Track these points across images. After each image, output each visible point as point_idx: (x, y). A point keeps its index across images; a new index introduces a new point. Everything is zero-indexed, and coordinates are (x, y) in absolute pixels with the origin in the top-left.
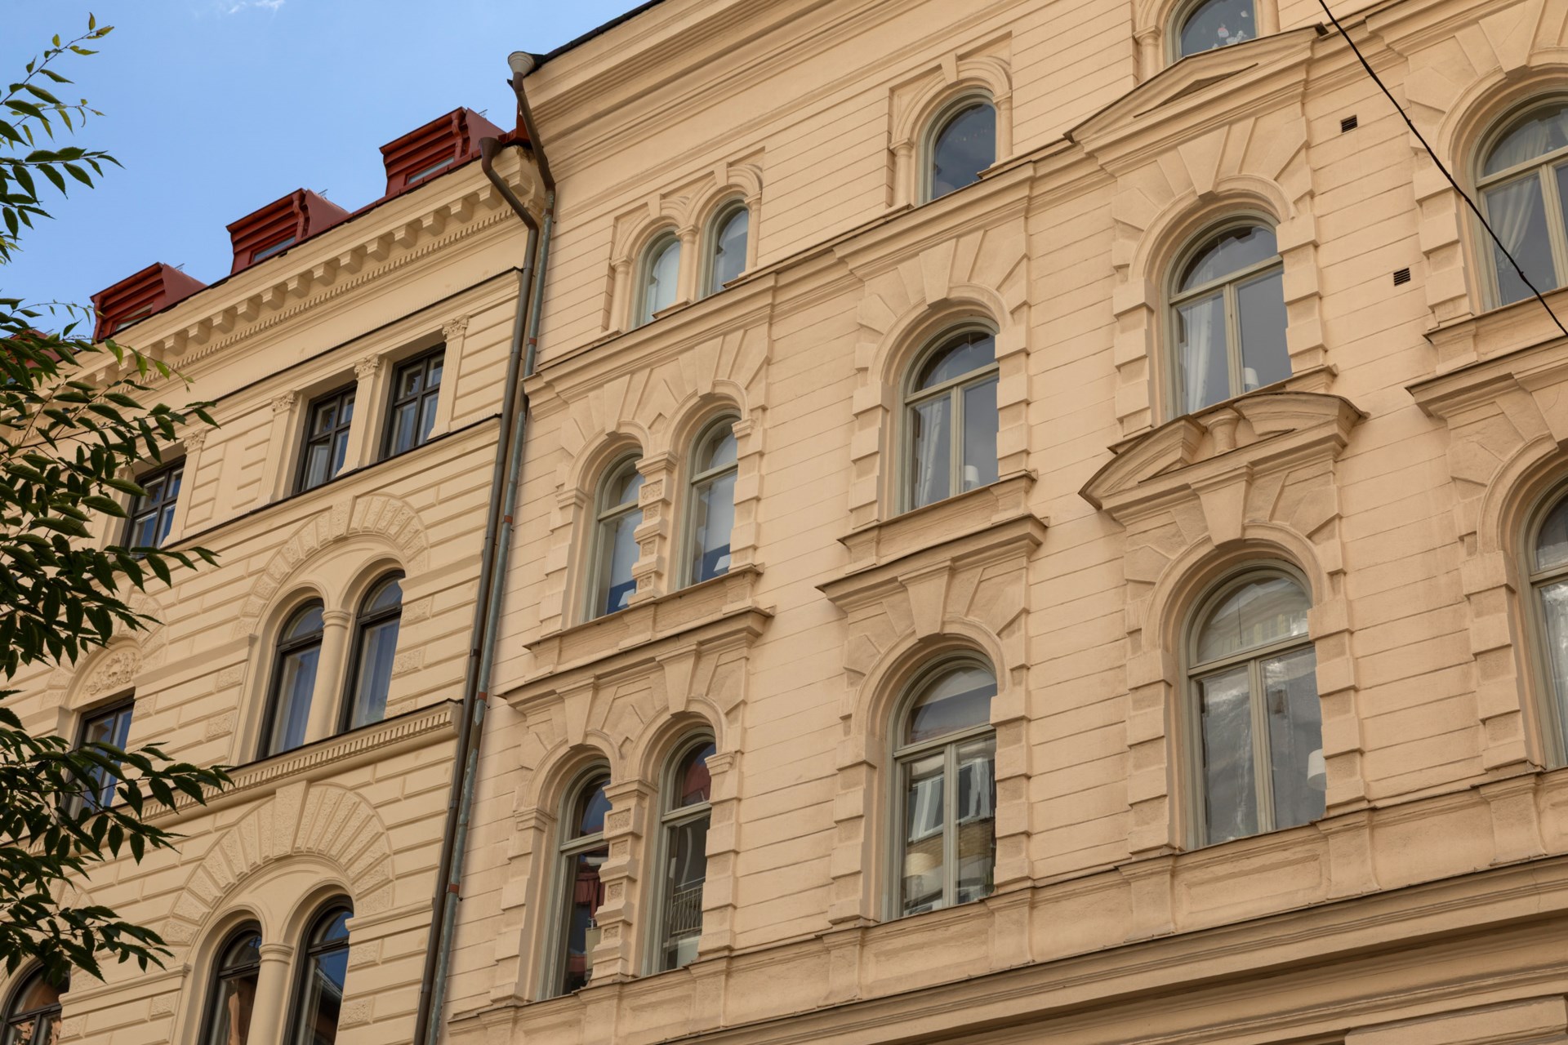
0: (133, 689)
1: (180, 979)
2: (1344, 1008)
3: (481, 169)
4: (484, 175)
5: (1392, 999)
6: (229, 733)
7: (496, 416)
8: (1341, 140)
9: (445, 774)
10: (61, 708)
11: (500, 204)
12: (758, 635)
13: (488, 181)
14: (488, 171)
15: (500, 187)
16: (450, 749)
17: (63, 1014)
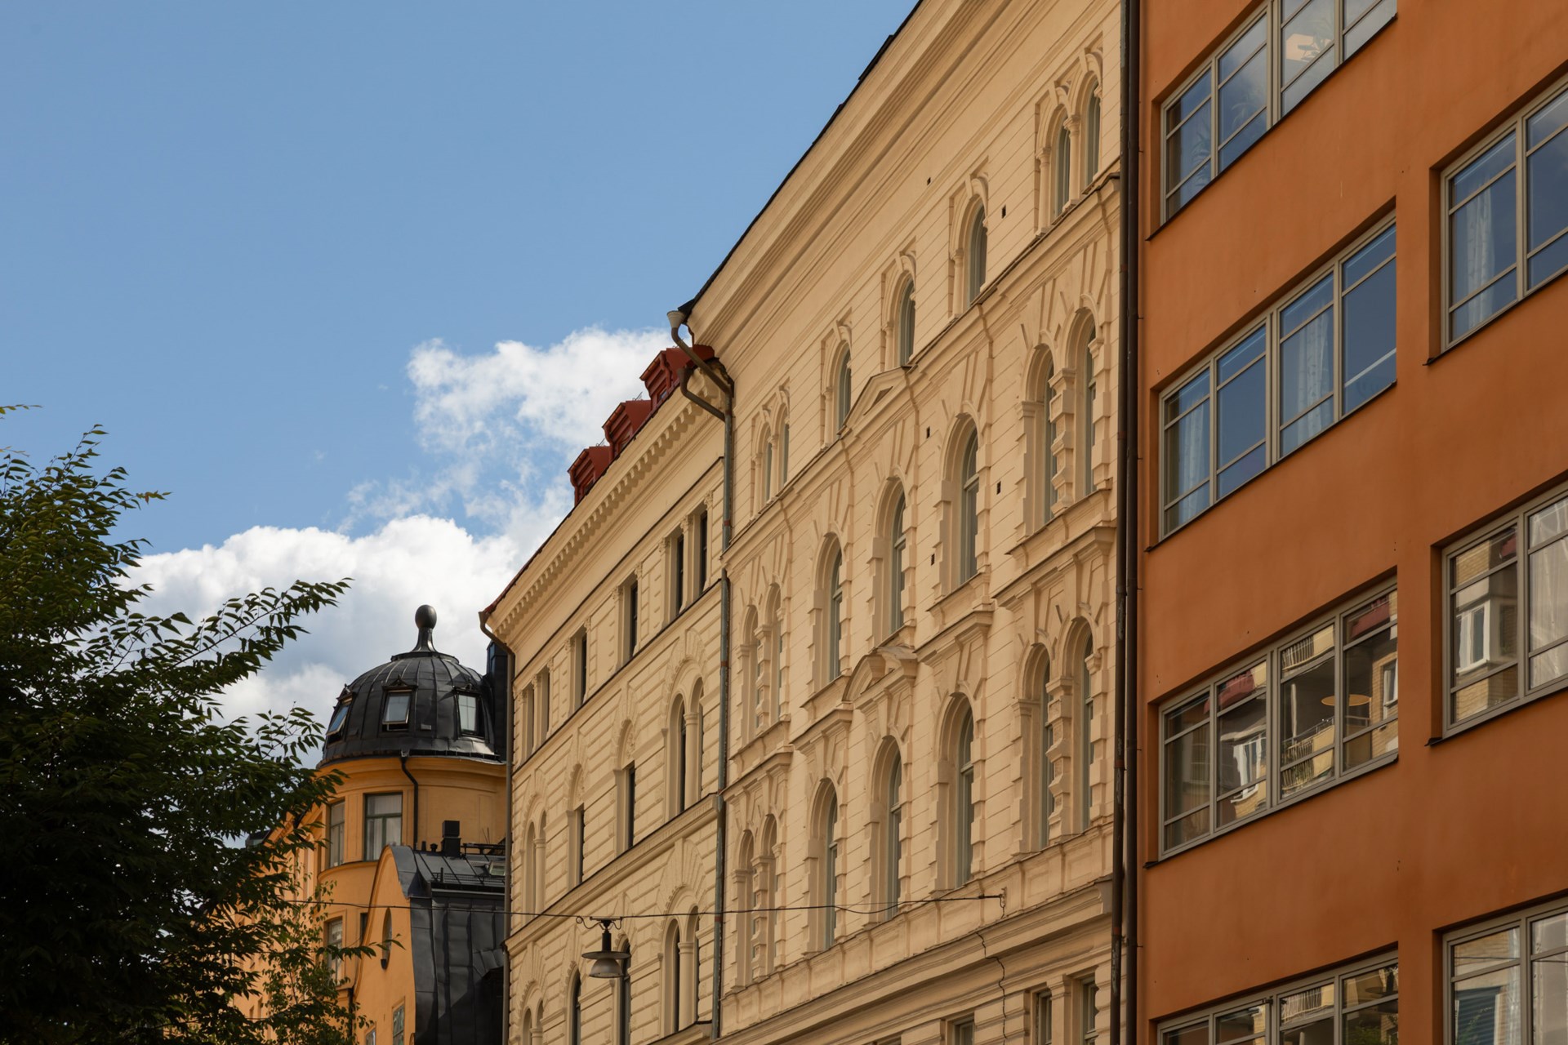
0: (633, 762)
1: (658, 963)
2: (898, 1020)
3: (681, 395)
4: (684, 398)
5: (908, 1017)
6: (662, 799)
7: (719, 580)
8: (927, 443)
9: (713, 842)
10: (615, 771)
11: (701, 413)
12: (788, 765)
13: (688, 401)
14: (686, 393)
15: (700, 402)
16: (714, 825)
17: (632, 980)
